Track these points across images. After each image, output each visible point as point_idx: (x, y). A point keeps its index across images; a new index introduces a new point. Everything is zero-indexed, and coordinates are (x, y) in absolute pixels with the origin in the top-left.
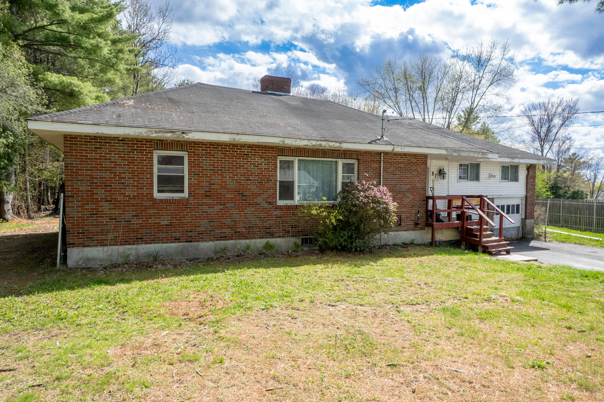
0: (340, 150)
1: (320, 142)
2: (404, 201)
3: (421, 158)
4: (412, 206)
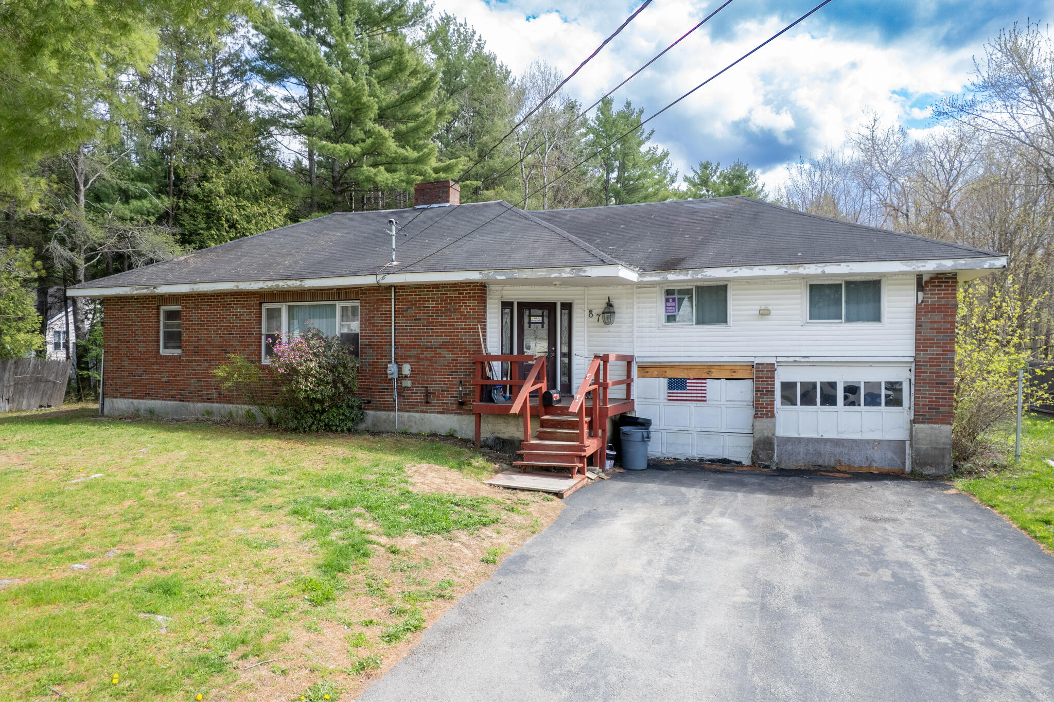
0: (332, 289)
1: (277, 283)
2: (436, 363)
3: (467, 290)
4: (452, 372)
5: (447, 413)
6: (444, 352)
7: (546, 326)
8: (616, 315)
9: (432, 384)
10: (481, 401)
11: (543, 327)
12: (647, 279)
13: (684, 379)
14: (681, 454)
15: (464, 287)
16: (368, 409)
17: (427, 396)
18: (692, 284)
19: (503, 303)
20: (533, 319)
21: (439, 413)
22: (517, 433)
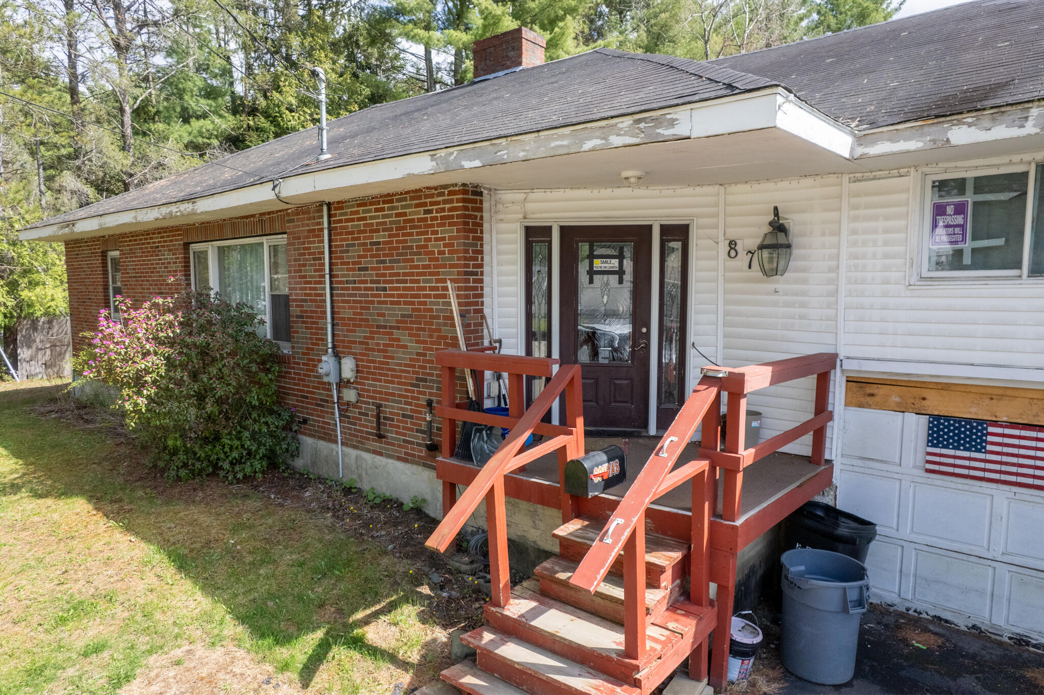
2: (393, 358)
3: (438, 203)
4: (418, 379)
5: (412, 462)
6: (404, 338)
7: (628, 277)
8: (795, 252)
9: (388, 400)
10: (452, 454)
11: (621, 281)
12: (883, 148)
13: (981, 422)
14: (958, 613)
15: (432, 196)
16: (305, 434)
17: (379, 423)
18: (1027, 157)
19: (528, 229)
20: (598, 264)
21: (399, 459)
22: (533, 531)
